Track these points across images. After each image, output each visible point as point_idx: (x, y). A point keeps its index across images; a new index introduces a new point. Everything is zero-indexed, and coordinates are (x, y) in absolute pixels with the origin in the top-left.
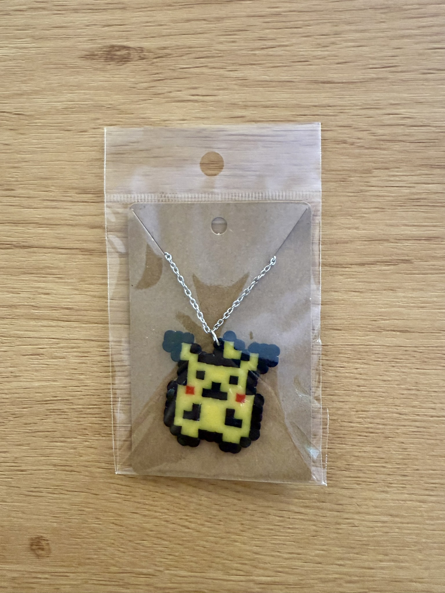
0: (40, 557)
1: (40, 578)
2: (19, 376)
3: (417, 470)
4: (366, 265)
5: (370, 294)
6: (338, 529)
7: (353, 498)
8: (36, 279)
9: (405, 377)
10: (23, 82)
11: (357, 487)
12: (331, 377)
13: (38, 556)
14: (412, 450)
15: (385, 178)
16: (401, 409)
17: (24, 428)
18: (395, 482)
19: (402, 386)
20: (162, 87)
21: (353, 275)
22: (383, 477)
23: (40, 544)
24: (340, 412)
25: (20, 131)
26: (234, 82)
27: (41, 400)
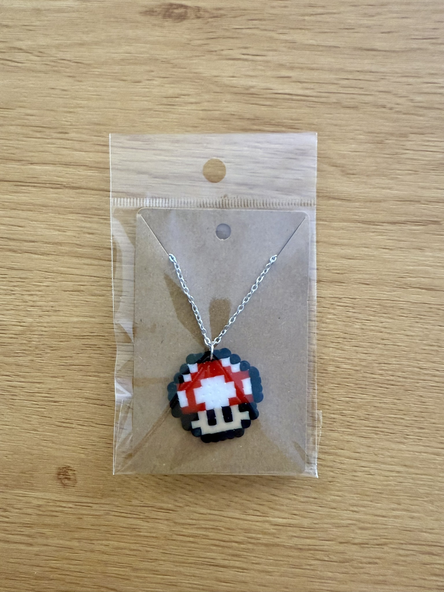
0: (65, 487)
1: (65, 507)
2: (59, 311)
3: (434, 423)
4: (397, 224)
5: (399, 252)
6: (354, 476)
7: (370, 446)
8: (83, 218)
9: (428, 333)
10: (83, 33)
11: (376, 436)
12: (357, 329)
13: (64, 485)
14: (430, 404)
15: (419, 143)
16: (421, 364)
17: (61, 361)
18: (412, 433)
19: (424, 342)
20: (214, 46)
21: (384, 232)
22: (400, 428)
23: (67, 474)
24: (364, 363)
25: (77, 79)
26: (283, 45)
27: (78, 335)
